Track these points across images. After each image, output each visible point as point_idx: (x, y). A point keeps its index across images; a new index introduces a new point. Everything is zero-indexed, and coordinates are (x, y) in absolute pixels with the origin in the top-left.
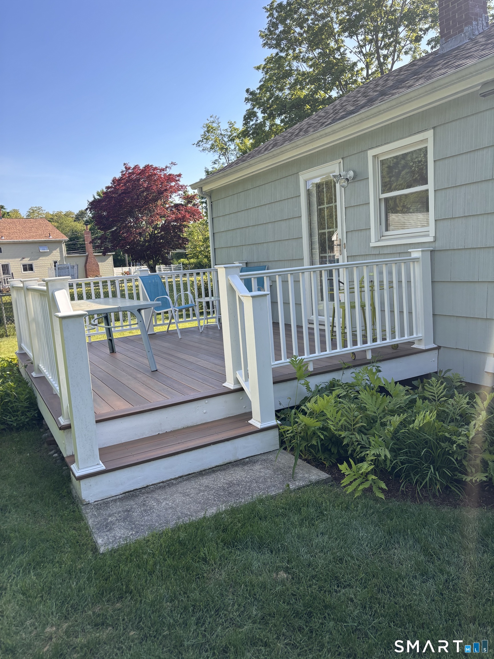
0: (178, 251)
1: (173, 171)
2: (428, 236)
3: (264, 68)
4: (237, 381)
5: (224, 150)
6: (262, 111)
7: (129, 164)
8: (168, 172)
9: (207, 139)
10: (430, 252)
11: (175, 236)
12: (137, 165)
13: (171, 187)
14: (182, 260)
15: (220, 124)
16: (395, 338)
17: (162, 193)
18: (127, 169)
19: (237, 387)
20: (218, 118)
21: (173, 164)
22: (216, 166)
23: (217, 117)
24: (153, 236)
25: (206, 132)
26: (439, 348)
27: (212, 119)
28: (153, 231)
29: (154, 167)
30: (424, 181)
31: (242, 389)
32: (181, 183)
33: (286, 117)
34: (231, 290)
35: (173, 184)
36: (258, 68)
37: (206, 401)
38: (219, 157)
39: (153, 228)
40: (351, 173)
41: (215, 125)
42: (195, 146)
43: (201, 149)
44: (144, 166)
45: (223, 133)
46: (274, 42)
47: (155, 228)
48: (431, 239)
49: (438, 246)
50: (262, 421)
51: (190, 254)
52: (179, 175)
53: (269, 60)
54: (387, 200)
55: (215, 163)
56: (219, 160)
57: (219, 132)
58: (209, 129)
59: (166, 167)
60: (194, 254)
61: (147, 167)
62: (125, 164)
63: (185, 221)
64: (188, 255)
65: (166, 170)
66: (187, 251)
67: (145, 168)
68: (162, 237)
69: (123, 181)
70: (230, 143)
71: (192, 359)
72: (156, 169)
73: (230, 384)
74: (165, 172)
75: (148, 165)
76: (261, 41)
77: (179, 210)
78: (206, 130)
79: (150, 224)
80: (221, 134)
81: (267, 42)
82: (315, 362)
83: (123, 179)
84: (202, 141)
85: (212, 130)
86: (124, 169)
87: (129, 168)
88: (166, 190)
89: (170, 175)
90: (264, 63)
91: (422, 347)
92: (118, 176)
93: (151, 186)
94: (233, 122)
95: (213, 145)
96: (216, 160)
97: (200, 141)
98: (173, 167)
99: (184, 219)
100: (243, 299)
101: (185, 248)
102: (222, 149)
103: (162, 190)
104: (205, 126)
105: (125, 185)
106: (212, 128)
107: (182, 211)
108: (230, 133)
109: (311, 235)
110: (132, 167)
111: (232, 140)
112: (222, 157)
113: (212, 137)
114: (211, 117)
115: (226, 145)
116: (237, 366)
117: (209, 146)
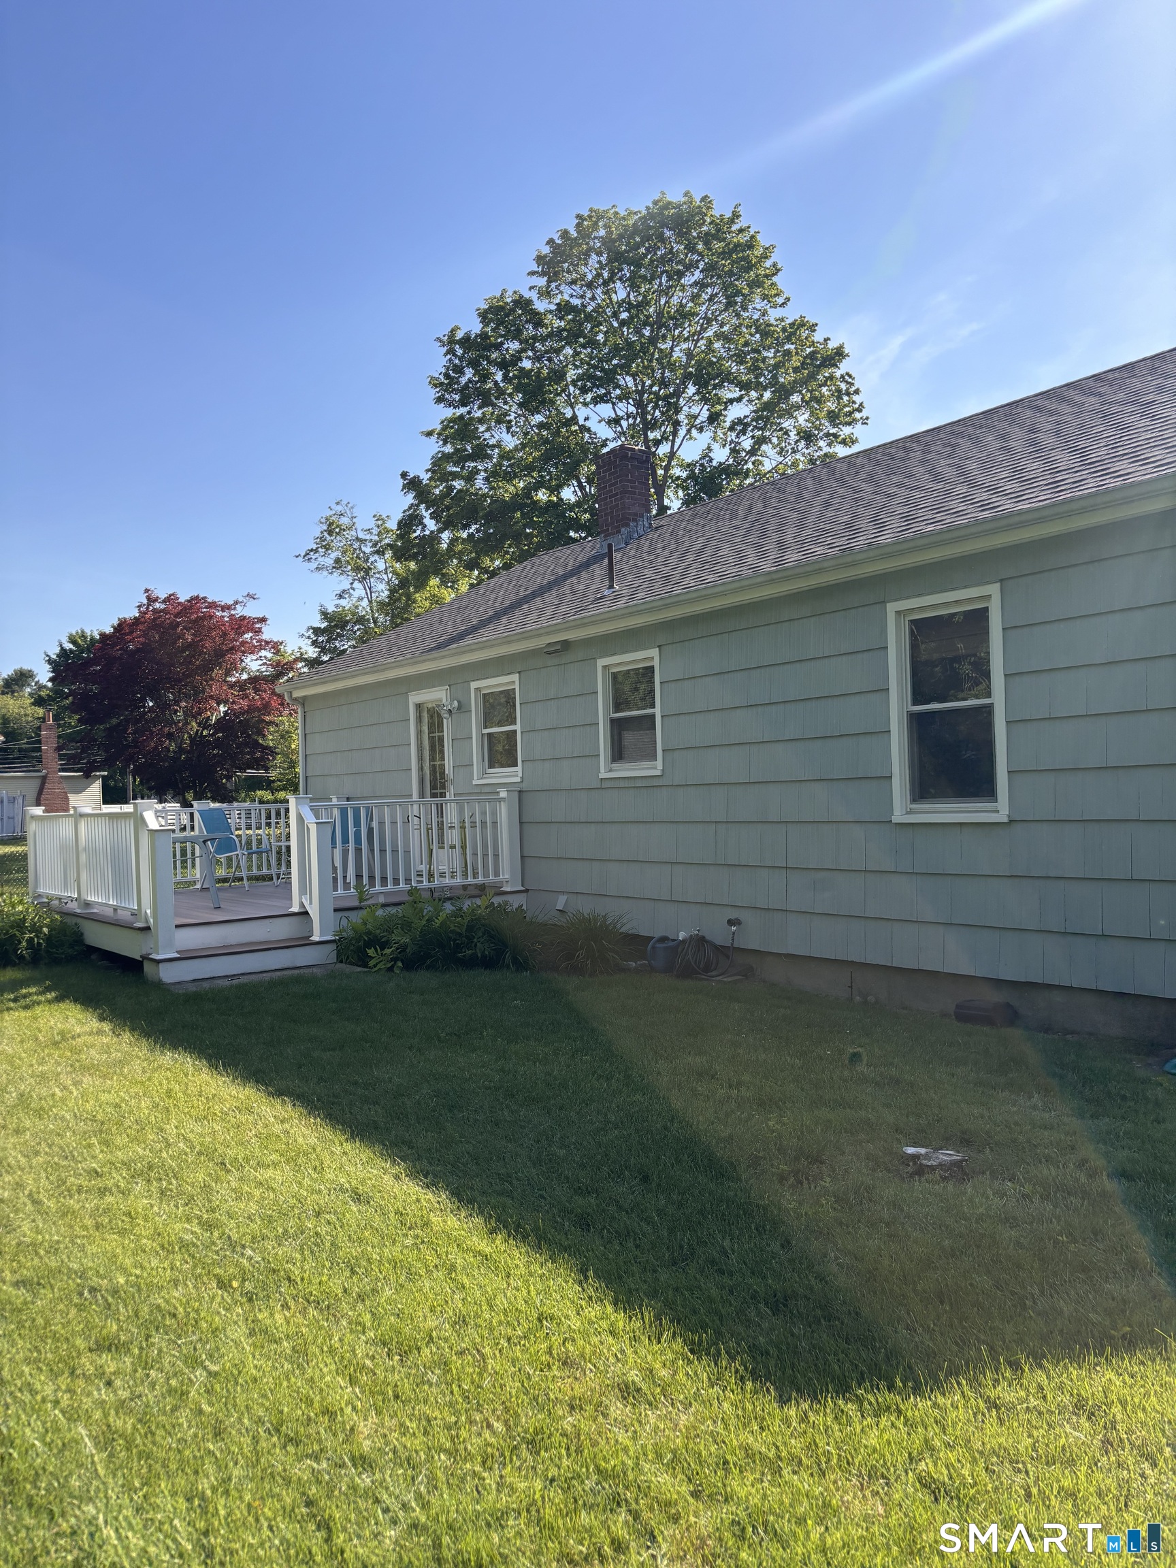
0: (251, 772)
1: (250, 611)
2: (517, 776)
3: (439, 434)
4: (302, 905)
5: (363, 572)
6: (431, 514)
7: (156, 592)
8: (239, 611)
9: (327, 548)
10: (517, 793)
11: (246, 744)
12: (173, 595)
13: (244, 643)
14: (259, 793)
15: (354, 520)
16: (467, 878)
17: (223, 656)
18: (151, 600)
19: (302, 910)
20: (352, 508)
21: (251, 596)
22: (343, 602)
23: (350, 506)
24: (197, 740)
25: (325, 534)
26: (527, 891)
27: (339, 508)
28: (198, 731)
29: (210, 600)
30: (514, 722)
31: (307, 913)
32: (266, 636)
33: (478, 531)
34: (300, 819)
35: (248, 636)
36: (429, 434)
37: (271, 920)
38: (352, 584)
39: (199, 724)
40: (456, 704)
41: (345, 521)
42: (301, 559)
43: (314, 565)
44: (188, 598)
45: (361, 535)
46: (457, 397)
47: (205, 724)
48: (518, 780)
49: (524, 786)
50: (321, 935)
51: (279, 780)
52: (263, 620)
53: (447, 423)
54: (489, 735)
55: (341, 596)
56: (351, 591)
57: (353, 533)
58: (332, 528)
59: (236, 603)
60: (288, 780)
61: (195, 599)
62: (147, 591)
63: (269, 714)
64: (273, 782)
65: (235, 609)
66: (273, 775)
67: (189, 601)
68: (218, 744)
69: (141, 627)
70: (376, 557)
71: (262, 902)
72: (213, 605)
73: (295, 909)
74: (233, 612)
75: (198, 596)
76: (433, 393)
77: (259, 690)
78: (325, 528)
79: (195, 717)
80: (358, 539)
81: (443, 395)
82: (385, 894)
83: (142, 623)
84: (316, 551)
85: (337, 530)
86: (145, 601)
87: (156, 600)
88: (232, 649)
89: (243, 618)
90: (439, 427)
91: (508, 889)
92: (132, 613)
93: (201, 640)
94: (384, 516)
95: (337, 561)
96: (344, 591)
97: (312, 550)
98: (251, 603)
99: (266, 708)
100: (309, 825)
101: (267, 769)
102: (357, 569)
103: (225, 648)
104: (323, 520)
105: (145, 635)
106: (338, 526)
107: (265, 691)
108: (376, 538)
109: (421, 769)
110: (163, 596)
111: (380, 553)
112: (357, 585)
113: (338, 542)
114: (337, 503)
115: (367, 561)
116: (303, 890)
117: (329, 561)
